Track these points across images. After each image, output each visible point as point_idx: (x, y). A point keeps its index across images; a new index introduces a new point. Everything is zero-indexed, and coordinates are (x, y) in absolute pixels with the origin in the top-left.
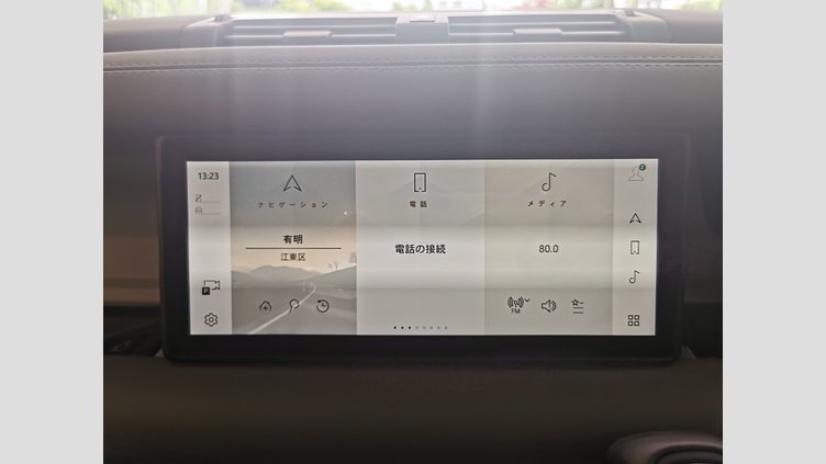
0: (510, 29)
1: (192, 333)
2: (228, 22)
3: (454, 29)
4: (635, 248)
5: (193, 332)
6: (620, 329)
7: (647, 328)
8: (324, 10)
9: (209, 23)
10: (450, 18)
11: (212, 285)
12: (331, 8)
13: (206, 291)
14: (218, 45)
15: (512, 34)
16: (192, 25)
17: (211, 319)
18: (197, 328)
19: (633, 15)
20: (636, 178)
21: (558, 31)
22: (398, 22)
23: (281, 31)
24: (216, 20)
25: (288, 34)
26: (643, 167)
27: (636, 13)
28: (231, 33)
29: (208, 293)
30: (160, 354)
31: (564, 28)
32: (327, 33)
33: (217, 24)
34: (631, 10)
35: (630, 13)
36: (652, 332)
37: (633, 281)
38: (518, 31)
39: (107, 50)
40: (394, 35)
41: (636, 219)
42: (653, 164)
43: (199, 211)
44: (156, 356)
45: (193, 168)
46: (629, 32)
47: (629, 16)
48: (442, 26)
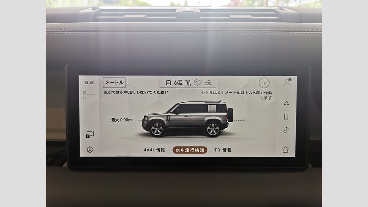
0: (228, 15)
1: (81, 156)
2: (98, 10)
3: (202, 15)
4: (286, 117)
5: (81, 155)
6: (279, 154)
7: (292, 154)
8: (139, 5)
9: (89, 10)
10: (200, 10)
11: (90, 134)
12: (144, 5)
13: (87, 136)
15: (228, 17)
16: (81, 11)
17: (90, 149)
18: (83, 154)
19: (283, 10)
20: (287, 85)
21: (250, 16)
22: (177, 11)
23: (123, 15)
24: (92, 10)
25: (126, 16)
26: (290, 80)
27: (284, 9)
28: (99, 15)
29: (88, 137)
30: (65, 165)
31: (253, 15)
32: (144, 16)
34: (282, 7)
35: (282, 9)
36: (294, 155)
37: (285, 132)
38: (232, 16)
39: (47, 22)
40: (175, 17)
41: (287, 103)
42: (294, 78)
43: (84, 99)
44: (64, 166)
45: (82, 79)
46: (282, 18)
47: (282, 10)
48: (197, 13)
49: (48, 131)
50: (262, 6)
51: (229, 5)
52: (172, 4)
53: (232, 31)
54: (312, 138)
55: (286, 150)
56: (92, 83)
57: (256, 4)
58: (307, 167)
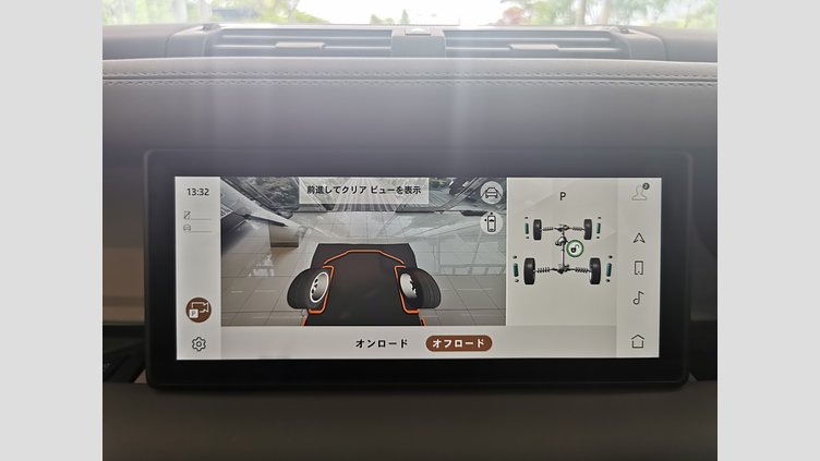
0: (504, 44)
1: (178, 358)
2: (218, 30)
3: (450, 43)
4: (639, 269)
5: (180, 357)
6: (623, 351)
7: (652, 351)
9: (197, 31)
10: (445, 31)
12: (312, 20)
14: (206, 55)
15: (507, 49)
16: (178, 34)
17: (199, 344)
18: (184, 353)
19: (627, 32)
20: (640, 197)
21: (555, 47)
22: (393, 34)
23: (274, 42)
24: (203, 29)
25: (279, 45)
26: (646, 186)
27: (630, 31)
28: (220, 42)
30: (142, 379)
31: (561, 44)
32: (320, 44)
33: (202, 32)
34: (624, 27)
35: (625, 30)
36: (656, 354)
37: (636, 302)
38: (515, 46)
39: (105, 57)
40: (389, 48)
41: (639, 238)
42: (656, 183)
43: (187, 228)
44: (137, 381)
45: (182, 184)
46: (625, 50)
47: (623, 32)
48: (439, 39)
49: (108, 301)
50: (573, 24)
51: (501, 22)
52: (374, 19)
53: (509, 78)
54: (696, 316)
55: (638, 342)
56: (205, 192)
57: (559, 20)
58: (685, 381)
